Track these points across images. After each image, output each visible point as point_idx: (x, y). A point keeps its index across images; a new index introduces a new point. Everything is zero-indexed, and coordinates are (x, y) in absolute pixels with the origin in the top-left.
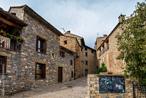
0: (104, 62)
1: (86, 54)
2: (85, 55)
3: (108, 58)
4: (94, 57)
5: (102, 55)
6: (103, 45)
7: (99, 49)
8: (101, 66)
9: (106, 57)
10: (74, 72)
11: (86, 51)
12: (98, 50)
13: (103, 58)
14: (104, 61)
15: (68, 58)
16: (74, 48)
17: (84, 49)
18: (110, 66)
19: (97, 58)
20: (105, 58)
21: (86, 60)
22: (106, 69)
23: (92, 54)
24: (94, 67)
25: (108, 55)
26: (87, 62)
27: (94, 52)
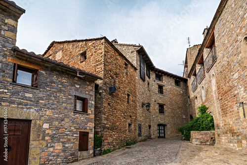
0: (206, 101)
1: (161, 88)
2: (157, 91)
3: (214, 88)
4: (182, 95)
5: (199, 86)
6: (199, 58)
7: (193, 72)
8: (198, 115)
9: (210, 87)
10: (96, 133)
11: (160, 83)
12: (189, 76)
13: (203, 92)
14: (204, 99)
15: (60, 91)
16: (101, 66)
17: (153, 76)
18: (224, 111)
19: (189, 97)
20: (207, 92)
21: (161, 102)
22: (212, 120)
23: (177, 89)
24: (184, 117)
25: (214, 81)
26: (161, 106)
27: (182, 83)
